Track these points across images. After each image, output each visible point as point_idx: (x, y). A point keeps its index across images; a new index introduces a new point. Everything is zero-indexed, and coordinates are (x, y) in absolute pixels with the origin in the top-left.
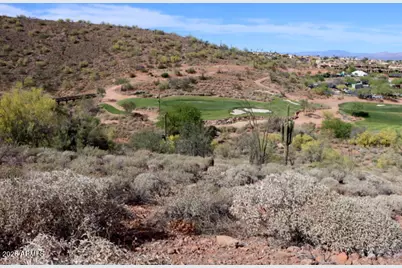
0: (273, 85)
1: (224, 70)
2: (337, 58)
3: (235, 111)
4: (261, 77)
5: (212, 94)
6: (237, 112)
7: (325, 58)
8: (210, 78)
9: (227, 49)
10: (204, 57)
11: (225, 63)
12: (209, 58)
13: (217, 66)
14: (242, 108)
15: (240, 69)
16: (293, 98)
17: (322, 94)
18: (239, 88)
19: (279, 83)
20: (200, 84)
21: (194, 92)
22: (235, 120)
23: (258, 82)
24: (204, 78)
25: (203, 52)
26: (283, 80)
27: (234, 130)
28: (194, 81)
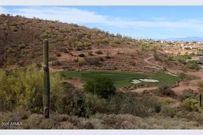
0: (157, 62)
1: (122, 52)
2: (195, 42)
3: (134, 80)
4: (147, 56)
5: (116, 69)
6: (136, 82)
7: (187, 43)
8: (113, 58)
9: (121, 37)
10: (107, 42)
11: (121, 47)
12: (110, 44)
13: (117, 49)
14: (138, 79)
15: (132, 51)
16: (172, 71)
17: (193, 68)
18: (134, 65)
19: (161, 61)
20: (106, 62)
21: (103, 67)
22: (135, 88)
23: (146, 60)
24: (108, 58)
25: (106, 39)
26: (163, 58)
27: (136, 94)
28: (102, 60)
